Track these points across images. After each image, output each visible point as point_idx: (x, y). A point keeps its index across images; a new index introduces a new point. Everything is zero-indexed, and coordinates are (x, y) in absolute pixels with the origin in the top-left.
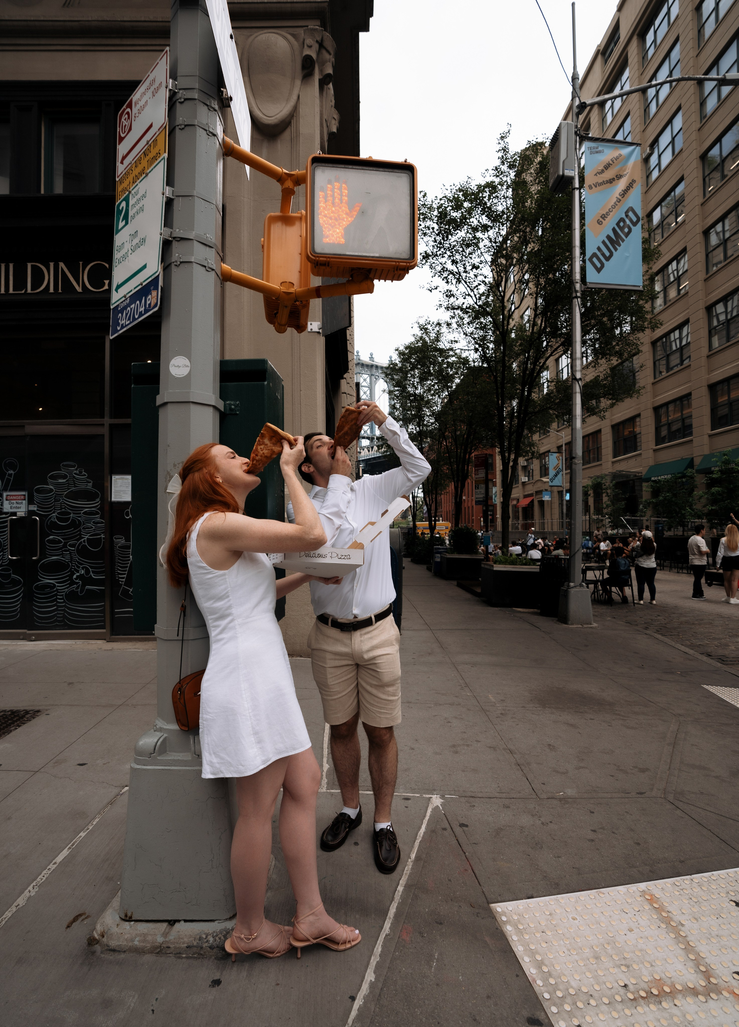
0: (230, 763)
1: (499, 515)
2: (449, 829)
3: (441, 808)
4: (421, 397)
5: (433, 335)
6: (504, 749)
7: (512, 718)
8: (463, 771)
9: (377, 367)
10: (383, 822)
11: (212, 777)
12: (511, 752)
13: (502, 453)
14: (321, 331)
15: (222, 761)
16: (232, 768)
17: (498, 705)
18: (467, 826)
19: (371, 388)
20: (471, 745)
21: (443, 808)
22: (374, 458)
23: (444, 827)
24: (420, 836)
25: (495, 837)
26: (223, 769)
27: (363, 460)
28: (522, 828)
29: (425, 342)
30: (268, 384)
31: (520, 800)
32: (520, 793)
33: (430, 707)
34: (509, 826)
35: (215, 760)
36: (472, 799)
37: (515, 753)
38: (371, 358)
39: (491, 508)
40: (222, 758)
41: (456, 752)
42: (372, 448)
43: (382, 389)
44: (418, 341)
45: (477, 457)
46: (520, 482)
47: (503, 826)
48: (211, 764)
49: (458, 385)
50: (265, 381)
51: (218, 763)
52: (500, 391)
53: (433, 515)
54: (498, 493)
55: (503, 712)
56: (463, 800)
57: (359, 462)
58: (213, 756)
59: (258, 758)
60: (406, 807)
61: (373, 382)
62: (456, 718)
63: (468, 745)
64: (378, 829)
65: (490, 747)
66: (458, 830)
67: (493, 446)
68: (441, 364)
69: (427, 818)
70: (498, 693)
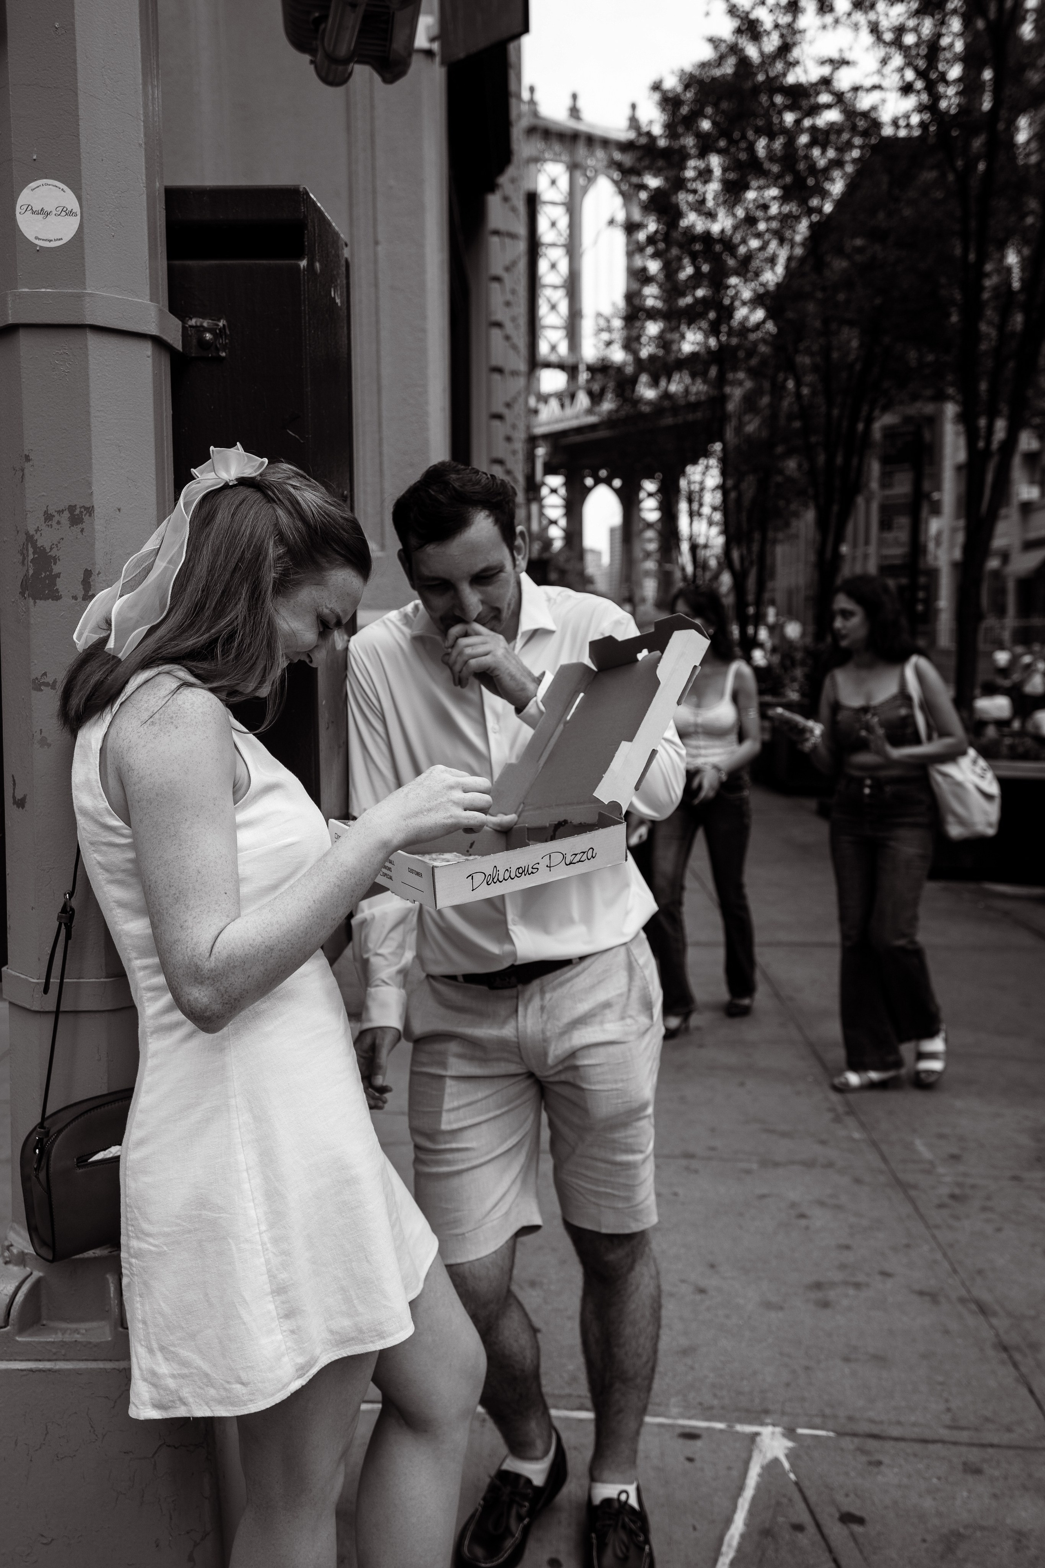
0: (207, 1375)
1: (945, 602)
2: (811, 1529)
3: (787, 1465)
4: (727, 243)
5: (771, 43)
6: (962, 1300)
7: (984, 1209)
8: (847, 1360)
9: (591, 140)
10: (613, 1482)
11: (154, 1414)
12: (983, 1310)
13: (966, 419)
14: (435, 46)
15: (185, 1371)
16: (212, 1392)
17: (941, 1170)
18: (860, 1521)
19: (572, 207)
20: (867, 1285)
21: (792, 1465)
22: (579, 430)
23: (795, 1520)
24: (729, 1546)
25: (942, 1557)
26: (186, 1393)
27: (546, 437)
28: (1020, 1537)
29: (744, 62)
30: (311, 264)
31: (1011, 1453)
32: (1009, 1430)
33: (748, 1172)
34: (982, 1528)
35: (164, 1368)
36: (872, 1444)
37: (995, 1314)
38: (574, 112)
39: (922, 580)
40: (184, 1363)
41: (825, 1304)
42: (573, 396)
43: (606, 218)
44: (720, 60)
45: (890, 433)
46: (1015, 502)
47: (966, 1527)
48: (154, 1380)
49: (840, 204)
50: (300, 257)
51: (173, 1376)
52: (973, 224)
53: (751, 598)
54: (945, 537)
55: (957, 1191)
56: (848, 1443)
57: (533, 441)
58: (159, 1356)
59: (286, 1359)
60: (690, 1460)
61: (578, 192)
62: (822, 1204)
63: (857, 1286)
64: (597, 1500)
65: (921, 1293)
66: (836, 1531)
67: (941, 397)
68: (791, 135)
69: (749, 1493)
70: (941, 1136)
